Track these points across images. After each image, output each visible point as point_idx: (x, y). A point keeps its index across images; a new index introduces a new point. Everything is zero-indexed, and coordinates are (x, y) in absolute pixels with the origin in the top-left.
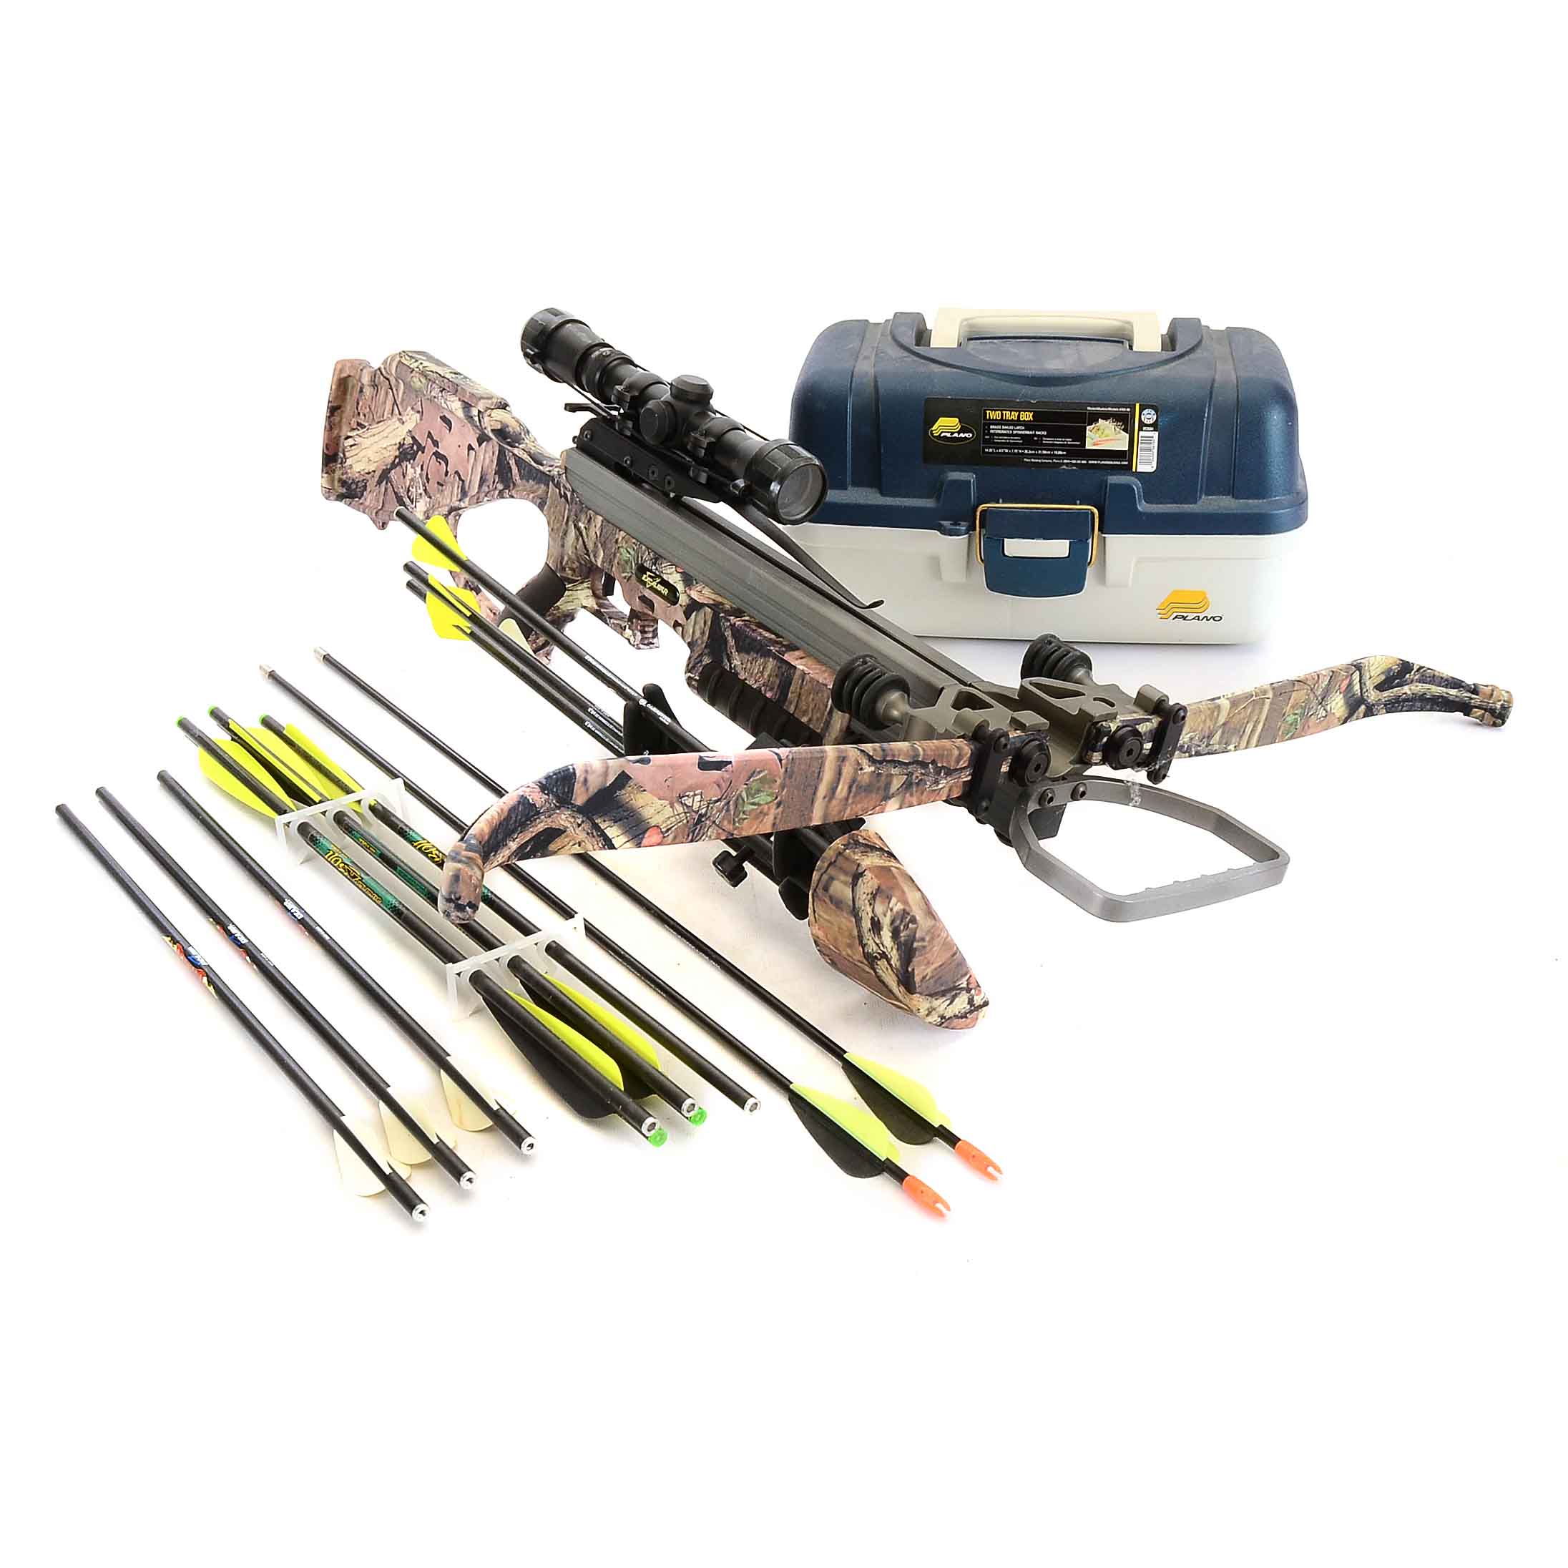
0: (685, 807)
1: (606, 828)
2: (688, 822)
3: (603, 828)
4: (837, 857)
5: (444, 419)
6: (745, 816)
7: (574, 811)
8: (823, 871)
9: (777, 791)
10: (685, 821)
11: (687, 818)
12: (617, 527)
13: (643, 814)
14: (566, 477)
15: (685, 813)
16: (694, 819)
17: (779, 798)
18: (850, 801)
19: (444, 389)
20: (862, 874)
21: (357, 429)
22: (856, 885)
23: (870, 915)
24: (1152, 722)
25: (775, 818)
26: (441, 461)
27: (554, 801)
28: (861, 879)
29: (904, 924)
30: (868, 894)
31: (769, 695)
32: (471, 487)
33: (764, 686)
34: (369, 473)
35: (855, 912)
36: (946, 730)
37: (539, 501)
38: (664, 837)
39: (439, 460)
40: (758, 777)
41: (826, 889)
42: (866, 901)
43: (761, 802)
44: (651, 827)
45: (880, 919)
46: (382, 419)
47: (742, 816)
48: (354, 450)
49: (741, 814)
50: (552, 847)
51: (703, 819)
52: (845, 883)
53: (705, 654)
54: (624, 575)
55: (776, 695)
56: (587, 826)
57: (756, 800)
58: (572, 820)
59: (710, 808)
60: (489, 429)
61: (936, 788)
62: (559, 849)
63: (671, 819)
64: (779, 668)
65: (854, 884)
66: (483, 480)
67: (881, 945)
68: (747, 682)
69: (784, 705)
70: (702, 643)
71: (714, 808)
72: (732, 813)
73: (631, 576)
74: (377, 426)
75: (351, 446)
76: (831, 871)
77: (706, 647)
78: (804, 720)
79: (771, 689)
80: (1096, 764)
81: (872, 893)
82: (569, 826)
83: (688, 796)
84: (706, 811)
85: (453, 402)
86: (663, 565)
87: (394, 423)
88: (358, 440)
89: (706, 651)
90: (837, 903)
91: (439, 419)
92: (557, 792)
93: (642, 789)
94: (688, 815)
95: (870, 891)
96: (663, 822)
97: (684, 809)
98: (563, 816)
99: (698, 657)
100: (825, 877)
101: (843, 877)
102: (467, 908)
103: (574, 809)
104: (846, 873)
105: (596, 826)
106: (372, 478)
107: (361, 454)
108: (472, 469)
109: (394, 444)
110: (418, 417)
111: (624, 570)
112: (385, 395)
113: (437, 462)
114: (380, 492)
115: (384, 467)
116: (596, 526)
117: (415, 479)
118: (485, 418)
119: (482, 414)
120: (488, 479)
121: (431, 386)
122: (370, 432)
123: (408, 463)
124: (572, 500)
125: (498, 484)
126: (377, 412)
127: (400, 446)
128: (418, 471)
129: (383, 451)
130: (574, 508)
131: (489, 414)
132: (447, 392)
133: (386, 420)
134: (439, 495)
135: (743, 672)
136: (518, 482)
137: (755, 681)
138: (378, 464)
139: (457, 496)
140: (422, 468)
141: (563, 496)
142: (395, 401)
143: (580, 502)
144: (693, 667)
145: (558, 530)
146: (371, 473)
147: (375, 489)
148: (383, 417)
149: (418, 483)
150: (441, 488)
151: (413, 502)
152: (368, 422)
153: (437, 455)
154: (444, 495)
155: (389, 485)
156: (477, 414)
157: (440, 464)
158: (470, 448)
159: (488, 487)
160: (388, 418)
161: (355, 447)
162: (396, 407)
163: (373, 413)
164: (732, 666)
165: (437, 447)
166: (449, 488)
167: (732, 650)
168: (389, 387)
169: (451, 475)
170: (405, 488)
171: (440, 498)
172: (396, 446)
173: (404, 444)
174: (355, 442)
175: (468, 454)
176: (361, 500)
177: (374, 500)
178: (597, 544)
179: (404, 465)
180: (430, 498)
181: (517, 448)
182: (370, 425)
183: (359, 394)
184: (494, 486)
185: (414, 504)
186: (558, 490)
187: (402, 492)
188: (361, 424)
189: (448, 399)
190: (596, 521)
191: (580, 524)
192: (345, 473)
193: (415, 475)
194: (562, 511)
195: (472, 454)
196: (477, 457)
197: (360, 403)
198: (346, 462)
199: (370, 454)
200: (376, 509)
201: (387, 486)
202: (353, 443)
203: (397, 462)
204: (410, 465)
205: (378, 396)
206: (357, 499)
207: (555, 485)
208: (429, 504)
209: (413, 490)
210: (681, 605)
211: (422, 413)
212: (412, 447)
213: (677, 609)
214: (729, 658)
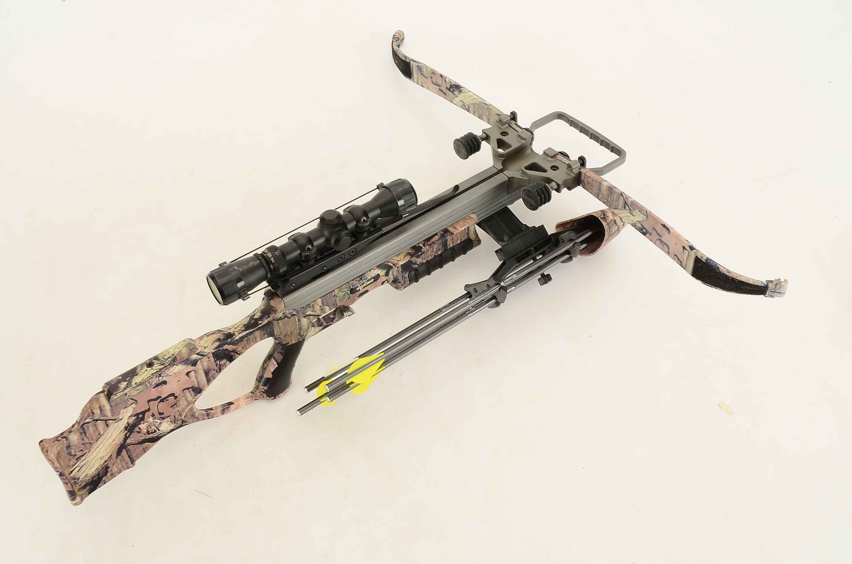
5: (157, 385)
19: (160, 374)
21: (78, 461)
31: (439, 253)
32: (201, 383)
33: (435, 253)
37: (266, 336)
46: (100, 436)
48: (83, 469)
53: (404, 274)
55: (442, 250)
66: (207, 373)
68: (427, 260)
69: (447, 248)
70: (400, 275)
73: (349, 297)
74: (96, 443)
75: (78, 471)
78: (458, 242)
79: (439, 250)
85: (174, 370)
87: (113, 427)
91: (153, 389)
106: (111, 460)
107: (92, 464)
108: (196, 377)
109: (121, 432)
110: (133, 406)
111: (344, 298)
112: (95, 427)
113: (165, 402)
114: (122, 457)
115: (118, 447)
116: (318, 305)
117: (150, 424)
118: (204, 351)
119: (201, 352)
120: (211, 369)
121: (149, 383)
122: (92, 450)
123: (139, 426)
124: (298, 312)
125: (220, 363)
126: (92, 439)
127: (126, 428)
128: (151, 419)
129: (112, 444)
130: (301, 313)
131: (204, 348)
132: (165, 372)
133: (104, 433)
134: (176, 409)
135: (424, 260)
136: (236, 346)
137: (431, 256)
138: (111, 452)
139: (191, 395)
140: (153, 415)
141: (291, 316)
142: (106, 420)
143: (302, 308)
144: (405, 282)
145: (294, 329)
146: (107, 460)
147: (116, 461)
148: (100, 435)
149: (154, 422)
150: (176, 406)
151: (155, 431)
152: (87, 449)
153: (162, 401)
154: (180, 405)
155: (129, 447)
156: (197, 356)
157: (168, 400)
158: (187, 374)
159: (214, 370)
160: (105, 431)
161: (83, 467)
162: (110, 421)
163: (89, 443)
164: (419, 264)
165: (160, 398)
166: (182, 400)
167: (416, 260)
168: (95, 421)
169: (180, 395)
170: (144, 435)
171: (178, 408)
172: (123, 431)
173: (129, 424)
174: (81, 466)
175: (188, 377)
176: (109, 474)
177: (120, 464)
178: (322, 308)
179: (137, 429)
180: (170, 416)
181: (235, 337)
182: (90, 448)
183: (68, 450)
184: (218, 366)
185: (158, 431)
186: (286, 318)
187: (143, 438)
188: (81, 456)
189: (168, 373)
190: (317, 303)
191: (307, 314)
192: (83, 482)
193: (149, 423)
194: (294, 321)
195: (192, 374)
196: (196, 371)
197: (73, 451)
198: (79, 479)
199: (100, 456)
200: (127, 463)
201: (127, 449)
202: (80, 468)
203: (129, 435)
204: (142, 425)
205: (87, 434)
206: (104, 478)
207: (284, 319)
208: (170, 419)
209: (152, 429)
210: (382, 276)
211: (136, 401)
212: (138, 418)
213: (381, 278)
214: (415, 264)
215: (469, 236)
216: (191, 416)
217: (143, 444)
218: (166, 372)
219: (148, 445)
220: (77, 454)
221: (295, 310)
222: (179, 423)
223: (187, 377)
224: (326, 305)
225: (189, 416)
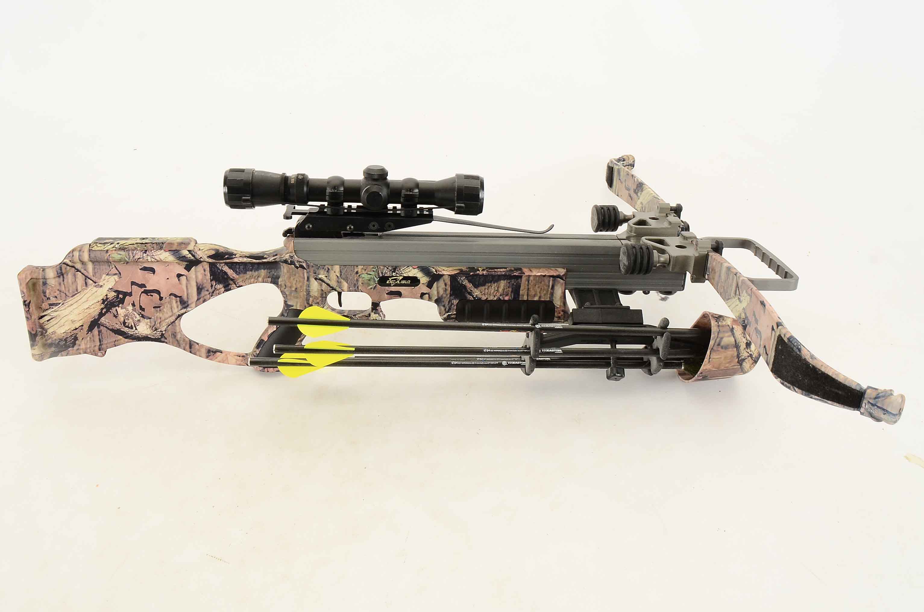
4: (719, 328)
5: (145, 269)
8: (716, 338)
12: (354, 266)
14: (296, 256)
19: (146, 251)
20: (733, 328)
21: (50, 308)
22: (734, 334)
23: (745, 342)
26: (152, 294)
28: (734, 331)
30: (741, 334)
31: (507, 298)
32: (190, 297)
33: (501, 296)
34: (76, 329)
35: (737, 346)
37: (270, 279)
39: (149, 294)
41: (719, 345)
42: (742, 337)
45: (750, 341)
46: (76, 292)
48: (53, 322)
52: (729, 336)
53: (452, 299)
54: (370, 287)
55: (511, 296)
60: (205, 257)
64: (509, 283)
65: (733, 334)
66: (200, 289)
68: (488, 299)
69: (519, 298)
70: (447, 295)
73: (376, 286)
74: (71, 299)
75: (48, 321)
76: (720, 335)
77: (451, 295)
78: (536, 299)
79: (507, 295)
81: (742, 333)
85: (160, 254)
86: (401, 270)
87: (92, 288)
88: (54, 314)
89: (452, 298)
90: (726, 347)
91: (139, 270)
95: (741, 332)
99: (449, 302)
100: (717, 340)
101: (727, 335)
104: (727, 332)
106: (81, 331)
107: (63, 321)
108: (187, 287)
109: (97, 302)
110: (116, 277)
111: (369, 285)
112: (74, 277)
113: (148, 295)
114: (93, 336)
115: (91, 320)
116: (335, 272)
117: (128, 314)
118: (197, 252)
119: (193, 251)
120: (205, 287)
121: (133, 253)
122: (66, 305)
123: (117, 308)
124: (308, 266)
125: (216, 286)
126: (69, 291)
127: (104, 301)
128: (130, 308)
129: (86, 311)
130: (312, 270)
131: (198, 249)
132: (151, 251)
133: (81, 291)
134: (158, 314)
135: (484, 296)
136: (237, 276)
137: (494, 296)
138: (83, 320)
139: (177, 307)
140: (133, 305)
141: (299, 267)
142: (86, 277)
143: (315, 265)
144: (450, 309)
145: (301, 287)
146: (78, 328)
147: (86, 336)
148: (77, 290)
149: (133, 315)
150: (158, 309)
151: (132, 328)
152: (61, 300)
153: (146, 292)
154: (164, 311)
155: (102, 328)
156: (189, 253)
157: (152, 296)
158: (179, 276)
159: (208, 290)
160: (83, 290)
161: (53, 319)
162: (89, 280)
163: (64, 292)
164: (475, 296)
165: (144, 287)
166: (167, 306)
167: (472, 289)
168: (76, 271)
169: (166, 298)
170: (120, 323)
171: (161, 315)
172: (99, 303)
173: (107, 298)
174: (52, 317)
175: (179, 280)
176: (76, 347)
177: (89, 343)
178: (339, 281)
179: (113, 310)
180: (150, 318)
181: (235, 258)
182: (65, 300)
183: (44, 286)
184: (213, 289)
185: (134, 328)
186: (293, 266)
187: (117, 327)
188: (54, 304)
189: (154, 255)
190: (334, 269)
191: (320, 276)
192: (49, 339)
193: (128, 312)
194: (302, 275)
195: (183, 279)
196: (188, 278)
197: (48, 291)
198: (46, 332)
199: (71, 317)
200: (95, 346)
201: (100, 329)
202: (50, 318)
203: (105, 312)
204: (120, 308)
205: (65, 280)
206: (70, 348)
207: (289, 264)
208: (150, 322)
209: (129, 321)
210: (423, 284)
211: (120, 273)
212: (117, 297)
213: (421, 287)
214: (470, 294)
215: (553, 300)
216: (172, 334)
217: (116, 335)
218: (153, 251)
219: (121, 339)
220: (51, 298)
221: (306, 262)
222: (158, 335)
223: (177, 280)
224: (344, 279)
225: (170, 333)
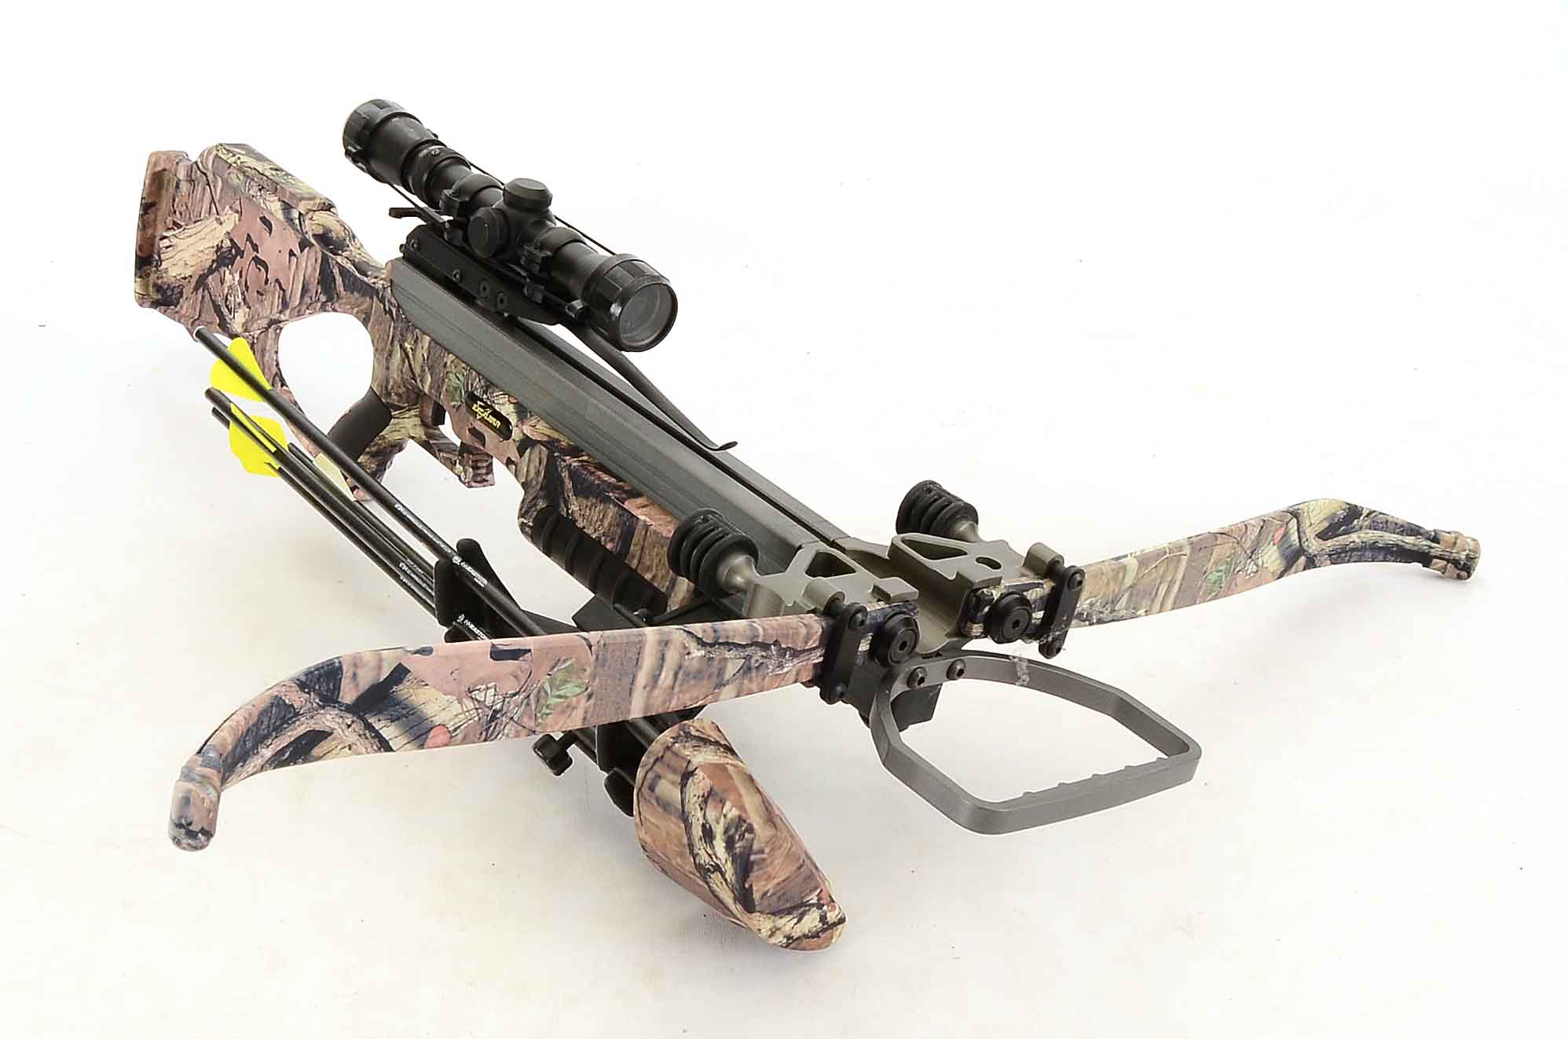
0: (476, 703)
1: (381, 729)
2: (480, 719)
3: (377, 728)
4: (664, 752)
5: (264, 220)
6: (548, 711)
7: (341, 710)
8: (648, 767)
9: (587, 681)
10: (476, 719)
11: (478, 714)
12: (446, 349)
13: (425, 711)
14: (391, 290)
15: (477, 709)
16: (488, 716)
17: (589, 689)
18: (677, 689)
19: (263, 187)
20: (692, 773)
21: (173, 228)
22: (685, 786)
23: (701, 822)
24: (1043, 588)
25: (586, 712)
26: (261, 268)
27: (317, 701)
28: (691, 779)
29: (739, 833)
30: (699, 797)
31: (609, 546)
32: (293, 298)
33: (604, 535)
34: (185, 278)
35: (684, 817)
36: (795, 602)
37: (364, 316)
38: (451, 737)
39: (258, 266)
40: (563, 667)
41: (652, 788)
42: (697, 805)
43: (569, 695)
44: (437, 726)
45: (712, 827)
46: (198, 219)
47: (545, 710)
48: (170, 252)
49: (544, 708)
50: (316, 751)
51: (498, 716)
52: (673, 783)
53: (540, 497)
54: (453, 403)
55: (617, 546)
56: (358, 726)
57: (562, 693)
58: (341, 721)
59: (506, 703)
60: (310, 233)
61: (780, 672)
62: (325, 754)
63: (460, 716)
64: (620, 516)
65: (683, 785)
66: (305, 290)
67: (713, 857)
68: (585, 530)
69: (626, 558)
70: (537, 484)
71: (512, 703)
72: (533, 707)
73: (460, 405)
74: (193, 226)
75: (167, 247)
76: (658, 768)
77: (541, 489)
78: (648, 576)
79: (612, 540)
80: (977, 637)
81: (703, 796)
82: (336, 727)
83: (478, 690)
84: (503, 705)
85: (272, 202)
86: (495, 394)
87: (211, 223)
88: (174, 241)
89: (542, 493)
90: (665, 805)
91: (258, 219)
92: (319, 689)
93: (423, 683)
94: (480, 711)
95: (701, 794)
96: (450, 720)
97: (474, 705)
98: (328, 717)
99: (533, 499)
100: (650, 775)
101: (671, 776)
102: (200, 835)
103: (343, 708)
104: (675, 771)
105: (369, 727)
106: (189, 284)
107: (177, 257)
108: (294, 277)
109: (212, 247)
110: (237, 217)
112: (203, 193)
113: (257, 268)
114: (196, 300)
115: (200, 272)
117: (233, 286)
118: (306, 221)
120: (310, 289)
122: (186, 233)
123: (226, 269)
126: (194, 211)
127: (218, 249)
128: (237, 277)
129: (200, 254)
131: (310, 217)
133: (203, 219)
134: (258, 304)
135: (581, 519)
136: (342, 294)
137: (594, 530)
138: (194, 268)
139: (278, 306)
140: (241, 274)
142: (213, 198)
146: (187, 278)
147: (191, 296)
148: (200, 216)
149: (237, 291)
150: (260, 297)
152: (185, 221)
153: (257, 261)
154: (264, 304)
155: (206, 291)
156: (298, 217)
157: (260, 270)
160: (205, 218)
161: (171, 249)
162: (214, 205)
163: (190, 211)
164: (569, 511)
166: (269, 298)
167: (570, 494)
168: (206, 183)
169: (271, 283)
170: (223, 296)
171: (260, 308)
172: (214, 249)
173: (222, 247)
174: (171, 244)
176: (177, 308)
177: (190, 308)
179: (222, 270)
180: (249, 308)
181: (340, 255)
182: (187, 225)
183: (175, 190)
186: (383, 306)
187: (219, 300)
188: (178, 223)
192: (160, 278)
193: (234, 282)
196: (298, 264)
198: (161, 265)
199: (186, 257)
201: (204, 293)
202: (168, 244)
203: (215, 267)
204: (228, 271)
205: (194, 192)
206: (172, 306)
207: (379, 299)
208: (248, 314)
209: (231, 299)
210: (514, 440)
211: (241, 213)
212: (231, 250)
213: (510, 445)
214: (566, 502)
215: (670, 596)
217: (215, 313)
218: (267, 193)
220: (177, 212)
221: (397, 307)
223: (288, 260)
225: (260, 346)
